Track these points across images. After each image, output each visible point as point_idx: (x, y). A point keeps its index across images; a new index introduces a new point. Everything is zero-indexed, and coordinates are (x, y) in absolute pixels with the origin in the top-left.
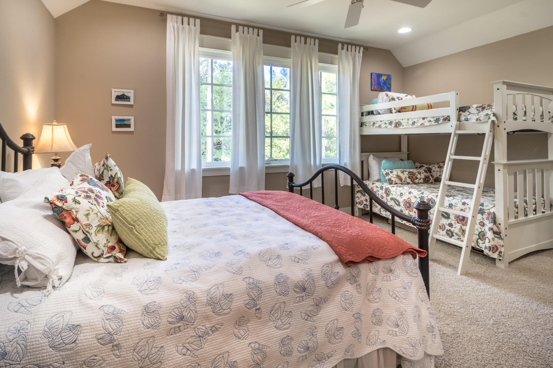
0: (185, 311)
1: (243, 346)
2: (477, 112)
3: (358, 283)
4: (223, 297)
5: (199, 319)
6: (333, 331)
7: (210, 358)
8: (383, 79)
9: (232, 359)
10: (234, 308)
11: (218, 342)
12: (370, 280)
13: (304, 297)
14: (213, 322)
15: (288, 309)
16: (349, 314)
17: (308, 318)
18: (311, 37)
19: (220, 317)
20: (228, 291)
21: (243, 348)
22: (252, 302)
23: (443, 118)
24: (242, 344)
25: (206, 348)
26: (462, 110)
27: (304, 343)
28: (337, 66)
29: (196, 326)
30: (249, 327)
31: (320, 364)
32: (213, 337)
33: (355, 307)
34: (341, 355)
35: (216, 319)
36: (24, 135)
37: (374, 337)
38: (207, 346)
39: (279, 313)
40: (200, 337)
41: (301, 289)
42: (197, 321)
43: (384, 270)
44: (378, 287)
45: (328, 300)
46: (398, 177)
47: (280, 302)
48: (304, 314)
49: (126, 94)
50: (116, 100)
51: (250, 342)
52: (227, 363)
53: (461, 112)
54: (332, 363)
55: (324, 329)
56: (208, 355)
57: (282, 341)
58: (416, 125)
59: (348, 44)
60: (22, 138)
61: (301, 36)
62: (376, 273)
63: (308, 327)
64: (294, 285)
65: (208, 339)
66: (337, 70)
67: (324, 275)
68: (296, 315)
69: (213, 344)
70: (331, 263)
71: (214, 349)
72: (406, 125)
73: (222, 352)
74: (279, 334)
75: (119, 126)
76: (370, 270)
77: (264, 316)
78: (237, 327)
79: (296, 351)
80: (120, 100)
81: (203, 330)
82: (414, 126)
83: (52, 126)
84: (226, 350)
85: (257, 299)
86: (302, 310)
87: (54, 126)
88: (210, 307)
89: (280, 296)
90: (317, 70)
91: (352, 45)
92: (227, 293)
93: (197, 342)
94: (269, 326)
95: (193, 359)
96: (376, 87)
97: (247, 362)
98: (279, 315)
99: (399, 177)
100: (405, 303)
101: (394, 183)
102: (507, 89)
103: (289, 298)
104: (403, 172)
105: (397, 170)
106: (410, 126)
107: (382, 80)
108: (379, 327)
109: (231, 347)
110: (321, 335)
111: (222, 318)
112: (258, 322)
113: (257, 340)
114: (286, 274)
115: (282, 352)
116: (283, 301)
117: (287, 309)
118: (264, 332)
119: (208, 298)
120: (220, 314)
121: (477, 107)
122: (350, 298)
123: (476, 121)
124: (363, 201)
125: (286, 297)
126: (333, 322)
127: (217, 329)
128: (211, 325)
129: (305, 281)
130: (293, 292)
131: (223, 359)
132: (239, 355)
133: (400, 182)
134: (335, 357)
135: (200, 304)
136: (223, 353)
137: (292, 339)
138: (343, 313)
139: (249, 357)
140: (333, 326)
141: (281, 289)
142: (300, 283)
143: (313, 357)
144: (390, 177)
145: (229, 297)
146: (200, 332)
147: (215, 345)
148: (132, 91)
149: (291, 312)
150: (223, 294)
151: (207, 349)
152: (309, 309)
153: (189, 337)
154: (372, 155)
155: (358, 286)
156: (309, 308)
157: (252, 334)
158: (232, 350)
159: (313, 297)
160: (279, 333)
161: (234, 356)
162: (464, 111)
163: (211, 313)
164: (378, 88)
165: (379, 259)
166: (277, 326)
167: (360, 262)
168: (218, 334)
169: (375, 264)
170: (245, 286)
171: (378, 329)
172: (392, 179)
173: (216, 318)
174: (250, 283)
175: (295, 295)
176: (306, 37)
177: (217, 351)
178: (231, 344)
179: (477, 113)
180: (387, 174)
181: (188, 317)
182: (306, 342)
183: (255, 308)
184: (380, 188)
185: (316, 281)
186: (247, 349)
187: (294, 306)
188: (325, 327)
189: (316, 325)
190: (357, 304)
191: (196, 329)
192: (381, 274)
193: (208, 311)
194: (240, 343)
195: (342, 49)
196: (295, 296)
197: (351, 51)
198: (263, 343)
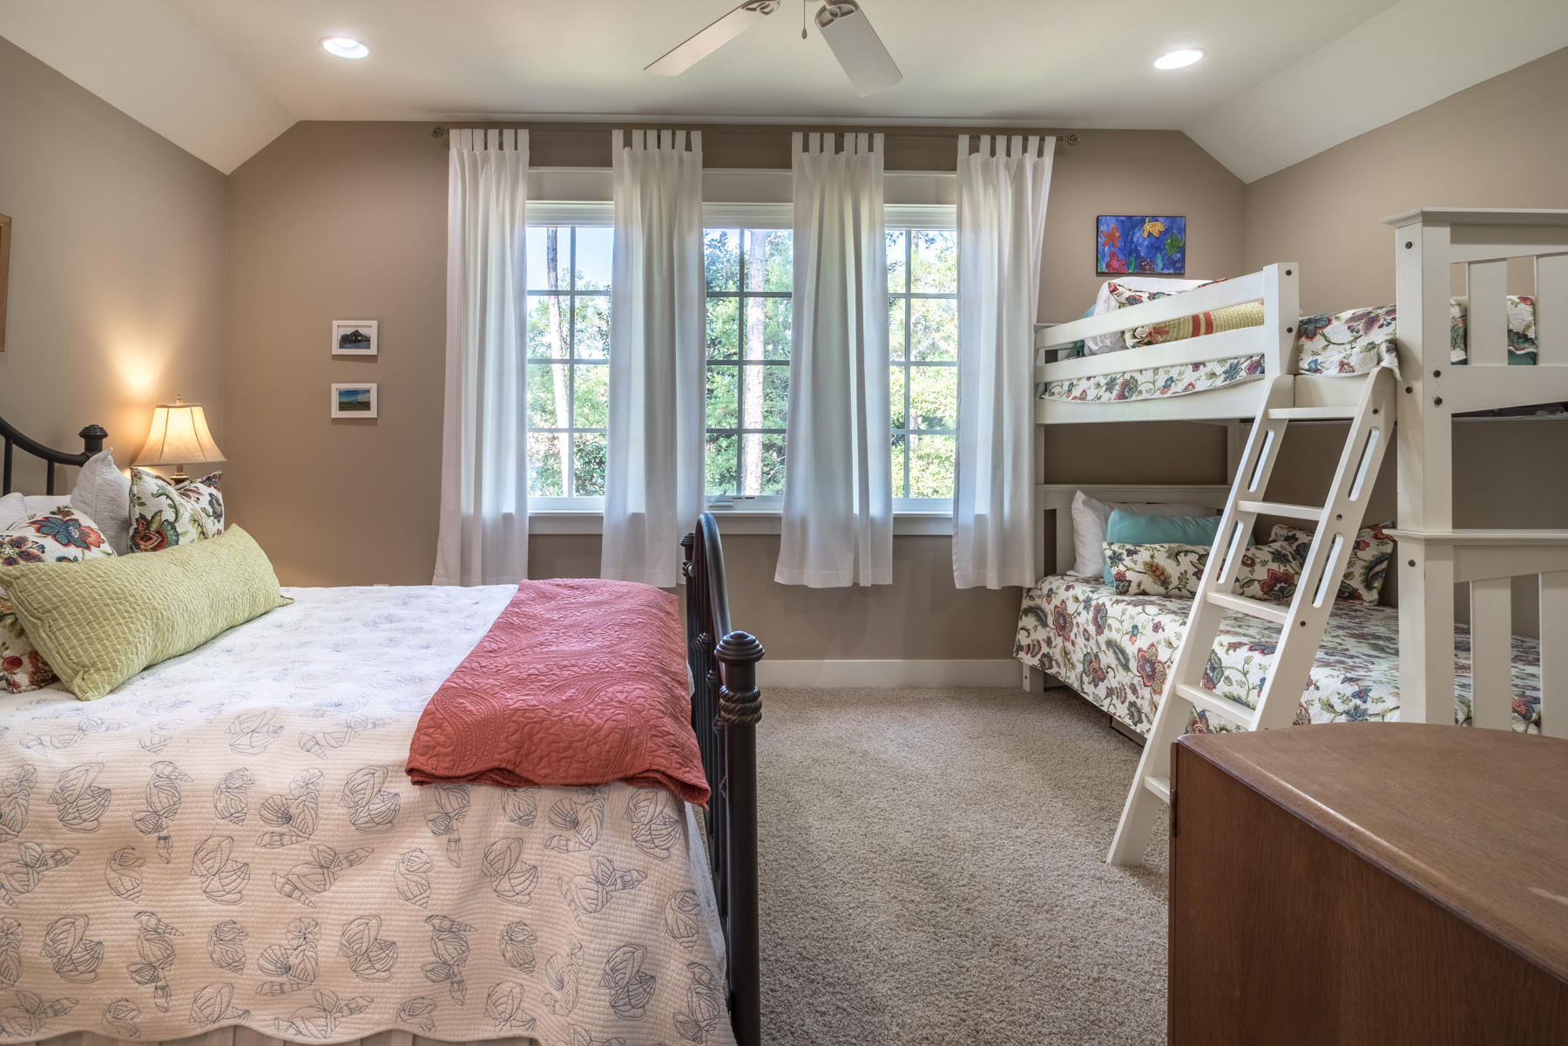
0: (6, 804)
1: (123, 914)
2: (1349, 336)
3: (455, 836)
4: (89, 792)
5: (30, 827)
6: (365, 945)
7: (44, 917)
8: (1150, 234)
9: (94, 936)
10: (108, 823)
11: (66, 887)
12: (501, 835)
13: (286, 838)
14: (59, 841)
15: (241, 856)
16: (414, 913)
17: (292, 892)
18: (857, 129)
19: (74, 835)
20: (104, 781)
21: (122, 917)
22: (152, 821)
23: (1249, 361)
24: (122, 908)
25: (36, 892)
26: (1307, 330)
27: (278, 953)
28: (953, 208)
29: (23, 840)
30: (144, 875)
31: (329, 1020)
32: (54, 873)
33: (435, 897)
34: (386, 1016)
35: (65, 836)
36: (86, 428)
37: (510, 1002)
38: (40, 890)
39: (218, 860)
40: (27, 865)
41: (279, 815)
42: (25, 830)
43: (554, 817)
44: (528, 862)
45: (359, 860)
46: (1153, 569)
47: (220, 833)
48: (282, 880)
49: (362, 331)
50: (341, 347)
51: (140, 909)
52: (81, 939)
53: (1303, 340)
54: (358, 1029)
55: (337, 931)
56: (40, 909)
57: (218, 929)
58: (1174, 389)
59: (994, 132)
60: (82, 435)
61: (822, 129)
62: (526, 820)
63: (293, 916)
64: (262, 801)
65: (44, 876)
66: (954, 218)
67: (351, 791)
68: (259, 877)
69: (54, 890)
70: (385, 767)
71: (55, 900)
72: (1147, 391)
73: (71, 912)
74: (211, 911)
75: (346, 406)
76: (504, 809)
77: (177, 858)
78: (116, 867)
79: (254, 964)
80: (349, 345)
81: (35, 854)
82: (1165, 396)
83: (166, 409)
84: (82, 912)
85: (165, 815)
86: (278, 867)
87: (170, 409)
88: (55, 808)
89: (222, 821)
90: (878, 226)
91: (1009, 132)
92: (101, 786)
93: (20, 875)
94: (191, 886)
95: (8, 908)
96: (1115, 264)
97: (125, 951)
98: (217, 866)
99: (1158, 573)
100: (586, 925)
101: (1133, 589)
102: (1455, 239)
103: (244, 831)
104: (1174, 555)
105: (1157, 546)
106: (1158, 394)
107: (1145, 235)
108: (524, 976)
109: (95, 908)
110: (328, 947)
111: (77, 839)
112: (163, 869)
113: (157, 909)
114: (253, 772)
115: (214, 956)
116: (229, 833)
117: (236, 854)
118: (175, 895)
119: (57, 787)
120: (73, 827)
121: (1354, 318)
122: (421, 870)
123: (1341, 371)
124: (1042, 642)
125: (237, 827)
126: (366, 921)
127: (66, 860)
128: (55, 847)
129: (291, 797)
130: (258, 817)
131: (72, 929)
132: (112, 932)
133: (1162, 590)
134: (368, 1016)
135: (39, 796)
136: (73, 915)
137: (243, 932)
138: (399, 904)
139: (132, 943)
140: (367, 931)
141: (229, 803)
142: (278, 801)
143: (306, 994)
144: (1122, 568)
145: (102, 795)
146: (28, 854)
147: (58, 893)
148: (374, 324)
149: (247, 864)
150: (90, 787)
151: (39, 896)
152: (297, 870)
153: (8, 860)
154: (1084, 492)
155: (453, 844)
156: (298, 868)
157: (148, 893)
158: (98, 916)
159: (310, 842)
160: (210, 908)
161: (100, 930)
162: (1311, 337)
163: (57, 820)
164: (1128, 265)
165: (530, 783)
166: (208, 890)
167: (463, 777)
168: (67, 870)
169: (523, 794)
170: (148, 779)
171: (522, 982)
172: (1130, 575)
173: (65, 833)
174: (162, 775)
175: (261, 826)
176: (840, 132)
177: (61, 907)
178: (97, 902)
179: (1351, 342)
180: (1116, 558)
181: (10, 818)
182: (283, 951)
183: (156, 835)
184: (1082, 605)
185: (323, 802)
186: (131, 923)
187: (257, 853)
188: (340, 928)
189: (316, 915)
190: (445, 892)
191: (23, 848)
192: (542, 828)
193: (49, 814)
194: (120, 906)
195: (974, 149)
196: (262, 829)
197: (1008, 154)
198: (168, 921)
